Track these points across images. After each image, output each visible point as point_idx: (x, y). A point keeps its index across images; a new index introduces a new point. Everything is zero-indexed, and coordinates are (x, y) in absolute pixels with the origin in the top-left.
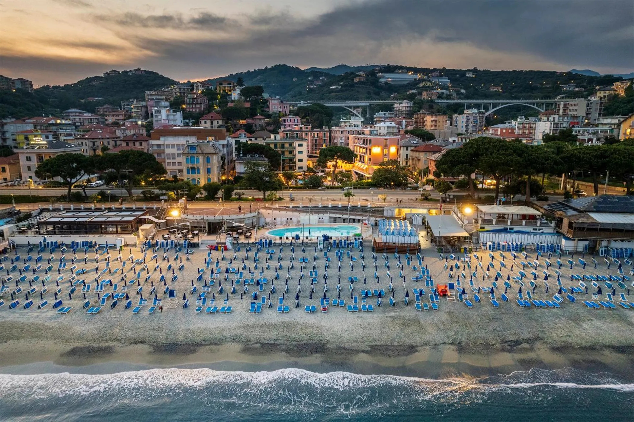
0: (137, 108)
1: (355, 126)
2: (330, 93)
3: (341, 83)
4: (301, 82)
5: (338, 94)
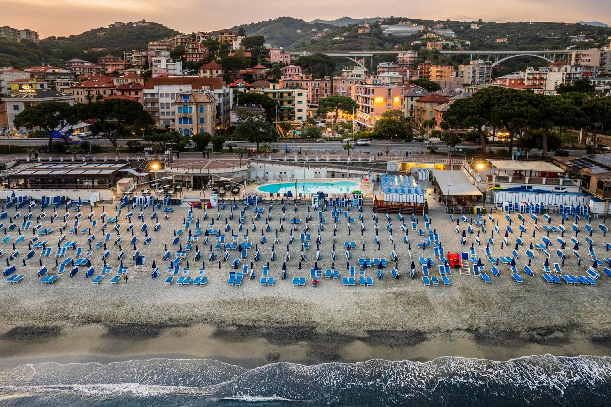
0: (138, 57)
1: (358, 76)
2: (334, 44)
3: (345, 35)
4: (304, 34)
5: (341, 45)
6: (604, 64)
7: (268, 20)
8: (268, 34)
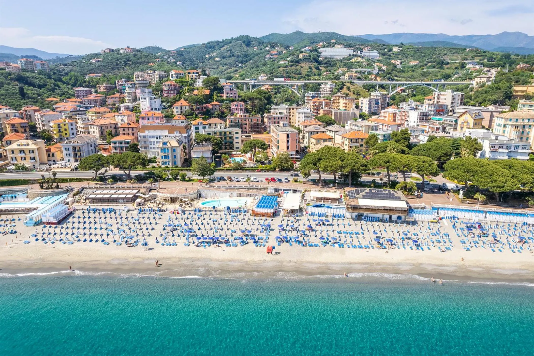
0: (129, 93)
1: (280, 113)
2: (279, 67)
3: (289, 59)
4: (260, 52)
5: (285, 69)
6: (454, 102)
7: (230, 38)
8: (229, 52)
